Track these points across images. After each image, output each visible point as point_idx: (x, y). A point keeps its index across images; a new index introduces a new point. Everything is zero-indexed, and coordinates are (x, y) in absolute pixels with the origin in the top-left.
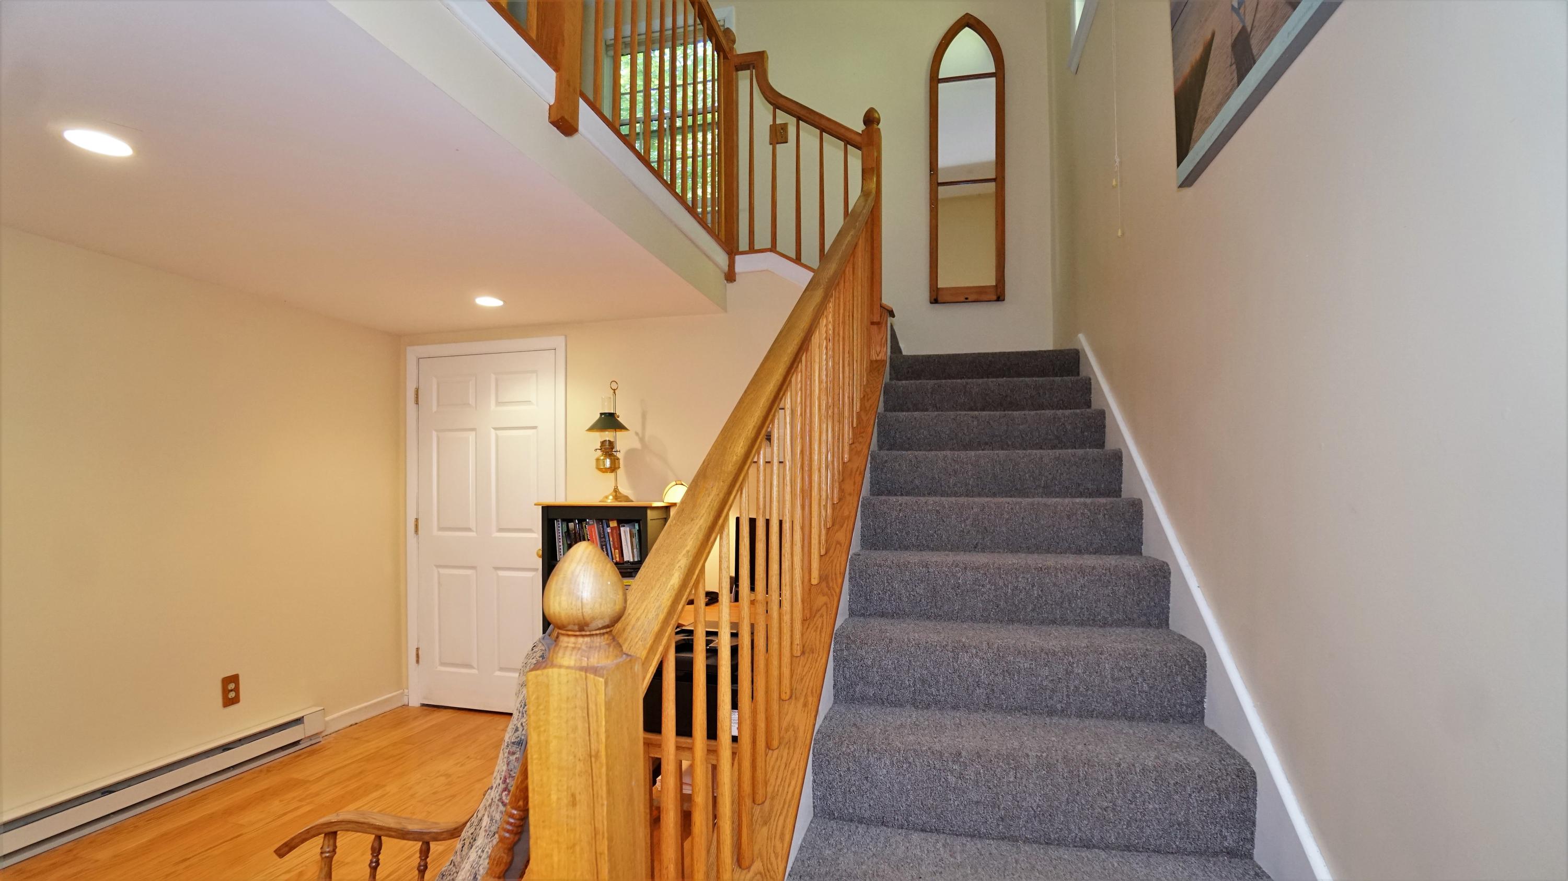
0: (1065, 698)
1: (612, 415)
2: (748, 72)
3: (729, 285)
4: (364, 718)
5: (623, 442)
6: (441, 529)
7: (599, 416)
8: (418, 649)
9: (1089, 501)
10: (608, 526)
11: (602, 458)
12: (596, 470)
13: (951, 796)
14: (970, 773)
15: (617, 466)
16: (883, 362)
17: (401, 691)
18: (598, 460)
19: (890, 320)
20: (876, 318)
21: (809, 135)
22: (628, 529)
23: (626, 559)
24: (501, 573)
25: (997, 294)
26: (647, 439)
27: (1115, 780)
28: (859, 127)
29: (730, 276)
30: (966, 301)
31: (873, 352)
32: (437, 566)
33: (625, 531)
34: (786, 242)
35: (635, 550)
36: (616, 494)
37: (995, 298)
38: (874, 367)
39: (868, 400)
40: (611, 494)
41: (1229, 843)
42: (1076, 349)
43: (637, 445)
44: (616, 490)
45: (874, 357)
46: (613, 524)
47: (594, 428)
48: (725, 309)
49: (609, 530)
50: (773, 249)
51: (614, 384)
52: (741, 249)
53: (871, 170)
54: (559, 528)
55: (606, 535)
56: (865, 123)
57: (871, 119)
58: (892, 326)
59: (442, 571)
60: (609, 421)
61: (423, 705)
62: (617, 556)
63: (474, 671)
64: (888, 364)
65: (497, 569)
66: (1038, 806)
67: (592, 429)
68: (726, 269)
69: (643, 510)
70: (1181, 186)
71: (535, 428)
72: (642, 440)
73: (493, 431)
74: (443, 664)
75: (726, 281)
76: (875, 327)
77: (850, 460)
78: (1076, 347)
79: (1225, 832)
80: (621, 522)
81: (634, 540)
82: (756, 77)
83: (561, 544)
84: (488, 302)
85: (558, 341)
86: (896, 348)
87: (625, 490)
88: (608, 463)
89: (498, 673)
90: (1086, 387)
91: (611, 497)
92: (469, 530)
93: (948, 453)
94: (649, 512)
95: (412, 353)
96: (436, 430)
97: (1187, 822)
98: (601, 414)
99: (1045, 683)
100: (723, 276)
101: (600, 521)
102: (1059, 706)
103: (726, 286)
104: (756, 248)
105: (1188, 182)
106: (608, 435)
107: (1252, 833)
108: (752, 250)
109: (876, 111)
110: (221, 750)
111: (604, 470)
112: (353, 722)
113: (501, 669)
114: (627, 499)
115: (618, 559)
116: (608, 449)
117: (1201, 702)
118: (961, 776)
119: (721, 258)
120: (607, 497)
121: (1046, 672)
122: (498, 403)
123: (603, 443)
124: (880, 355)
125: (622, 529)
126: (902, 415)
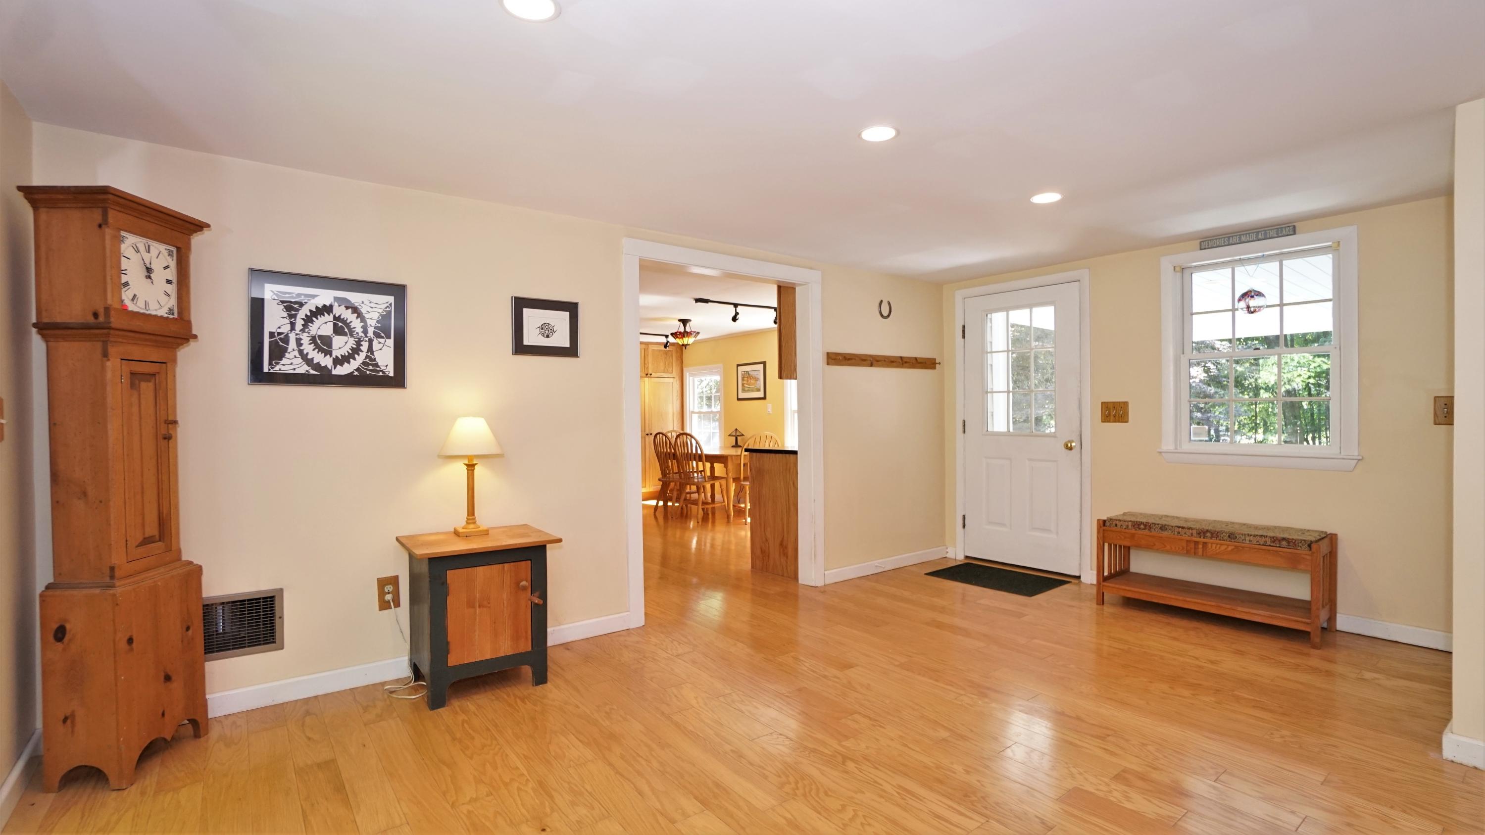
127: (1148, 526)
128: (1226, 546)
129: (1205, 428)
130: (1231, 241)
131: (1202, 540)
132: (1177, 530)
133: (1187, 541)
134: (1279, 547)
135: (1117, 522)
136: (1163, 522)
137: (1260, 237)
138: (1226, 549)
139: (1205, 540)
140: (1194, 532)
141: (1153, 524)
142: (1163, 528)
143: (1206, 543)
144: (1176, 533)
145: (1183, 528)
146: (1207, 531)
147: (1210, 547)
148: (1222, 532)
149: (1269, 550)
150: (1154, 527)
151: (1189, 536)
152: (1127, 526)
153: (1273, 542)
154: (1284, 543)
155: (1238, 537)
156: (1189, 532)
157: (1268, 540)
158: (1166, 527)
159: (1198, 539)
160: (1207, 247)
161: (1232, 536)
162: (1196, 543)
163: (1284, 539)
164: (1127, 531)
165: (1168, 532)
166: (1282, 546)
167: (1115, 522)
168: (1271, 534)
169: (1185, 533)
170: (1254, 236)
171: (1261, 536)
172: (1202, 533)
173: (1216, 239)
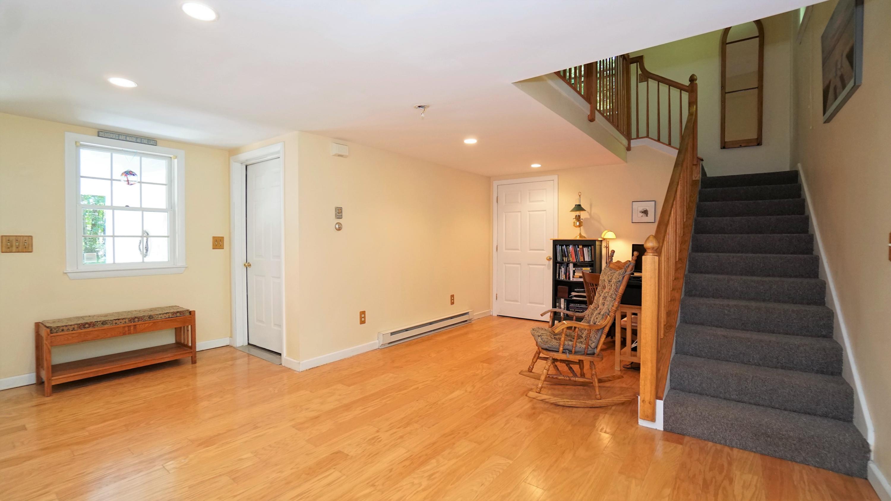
0: (769, 296)
1: (580, 205)
2: (635, 64)
3: (628, 152)
4: (481, 317)
5: (583, 215)
6: (506, 249)
7: (574, 206)
8: (497, 294)
9: (789, 235)
10: (578, 247)
11: (576, 222)
12: (574, 227)
13: (726, 317)
14: (732, 310)
15: (582, 225)
16: (698, 180)
17: (490, 310)
18: (574, 223)
19: (701, 162)
20: (695, 163)
21: (664, 88)
22: (587, 249)
23: (586, 260)
24: (531, 266)
25: (758, 142)
26: (592, 214)
27: (782, 313)
28: (687, 83)
29: (629, 149)
30: (741, 146)
31: (693, 177)
32: (505, 263)
33: (585, 250)
34: (653, 133)
35: (589, 257)
36: (580, 235)
37: (756, 144)
38: (694, 183)
39: (692, 197)
40: (578, 236)
41: (824, 333)
42: (796, 171)
43: (588, 216)
44: (580, 234)
45: (694, 179)
46: (581, 247)
47: (573, 210)
48: (626, 162)
49: (578, 249)
50: (648, 136)
51: (580, 193)
52: (632, 138)
53: (693, 102)
54: (559, 248)
55: (577, 251)
56: (690, 81)
57: (692, 79)
58: (702, 165)
59: (507, 265)
60: (579, 208)
61: (498, 315)
62: (582, 259)
63: (519, 303)
64: (700, 182)
65: (529, 264)
66: (755, 320)
67: (572, 211)
68: (627, 145)
69: (594, 241)
70: (825, 122)
71: (545, 210)
72: (590, 214)
73: (528, 212)
74: (506, 300)
75: (627, 151)
76: (694, 167)
77: (686, 221)
78: (796, 170)
79: (822, 330)
80: (584, 246)
81: (589, 253)
82: (640, 68)
83: (559, 254)
84: (536, 166)
85: (555, 177)
86: (704, 173)
87: (583, 234)
88: (578, 223)
89: (529, 304)
90: (800, 188)
91: (578, 237)
92: (518, 250)
93: (728, 218)
94: (597, 242)
95: (495, 183)
96: (505, 212)
97: (808, 326)
98: (576, 205)
99: (762, 291)
100: (625, 149)
101: (574, 245)
102: (767, 298)
103: (626, 152)
104: (640, 136)
105: (827, 121)
106: (578, 213)
107: (832, 331)
108: (638, 137)
109: (695, 76)
110: (450, 318)
111: (576, 227)
112: (478, 318)
113: (530, 303)
114: (585, 237)
115: (582, 260)
116: (578, 218)
117: (824, 299)
118: (729, 311)
119: (625, 142)
120: (577, 237)
121: (762, 287)
122: (530, 201)
123: (576, 216)
124: (697, 178)
125: (584, 249)
126: (708, 203)
127: (91, 324)
128: (148, 324)
129: (95, 254)
130: (120, 138)
131: (133, 324)
132: (114, 322)
133: (123, 327)
134: (177, 317)
135: (64, 328)
136: (104, 319)
137: (138, 141)
138: (148, 326)
139: (134, 324)
140: (127, 320)
141: (96, 322)
142: (104, 323)
143: (136, 325)
144: (114, 324)
145: (118, 319)
146: (136, 318)
147: (138, 327)
148: (144, 316)
149: (172, 320)
150: (97, 324)
151: (124, 324)
152: (74, 329)
153: (173, 315)
154: (178, 314)
155: (154, 317)
156: (123, 321)
157: (170, 314)
158: (107, 321)
159: (130, 324)
160: (103, 136)
161: (151, 317)
162: (129, 326)
163: (178, 312)
164: (74, 332)
165: (108, 325)
166: (178, 316)
167: (62, 328)
168: (172, 311)
169: (121, 323)
170: (134, 140)
171: (166, 313)
172: (132, 320)
173: (111, 133)
